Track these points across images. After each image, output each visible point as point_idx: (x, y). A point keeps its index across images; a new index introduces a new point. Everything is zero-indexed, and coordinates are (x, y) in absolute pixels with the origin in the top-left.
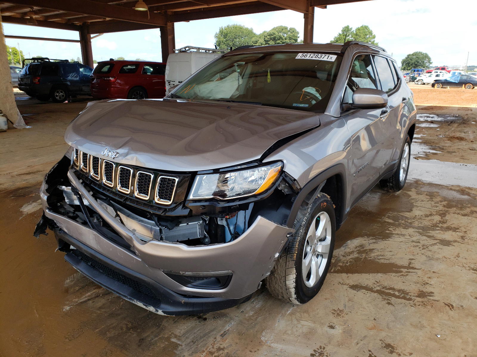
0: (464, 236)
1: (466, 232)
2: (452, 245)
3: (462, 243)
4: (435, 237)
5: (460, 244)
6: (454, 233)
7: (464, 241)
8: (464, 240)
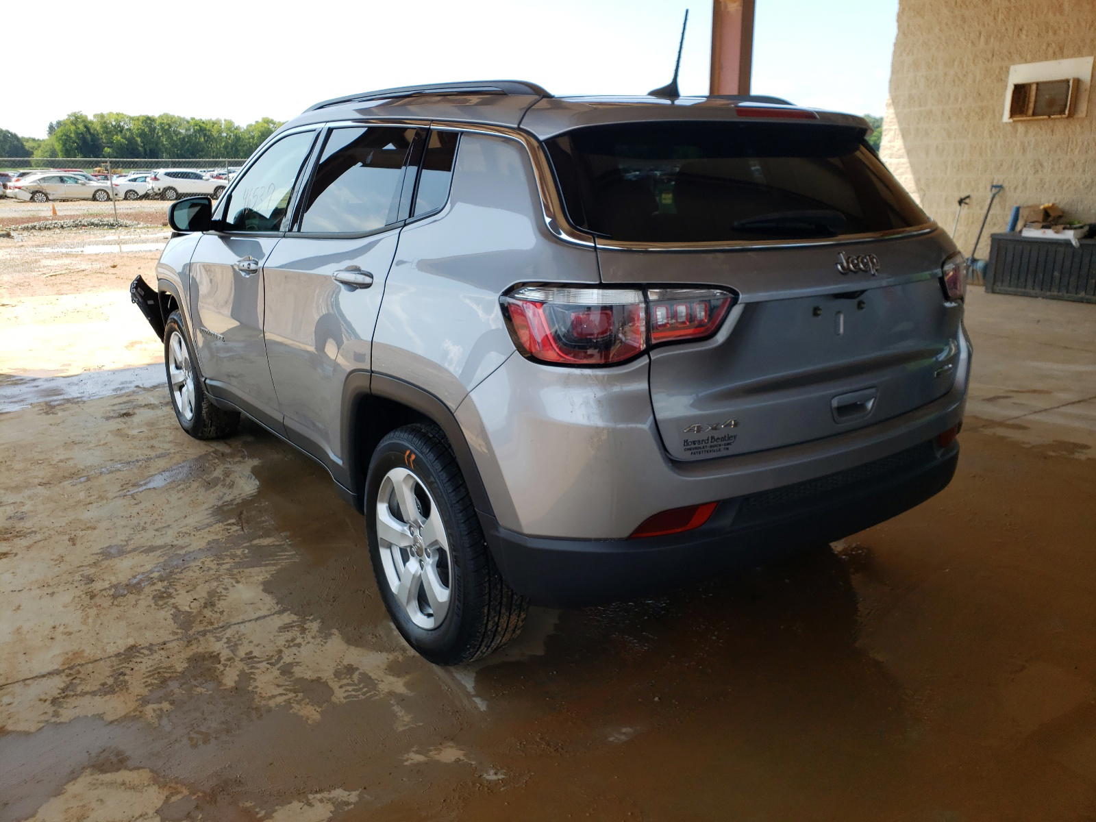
0: (86, 584)
1: (92, 597)
2: (97, 554)
3: (82, 566)
4: (141, 552)
5: (85, 564)
6: (114, 580)
7: (80, 573)
8: (82, 576)
